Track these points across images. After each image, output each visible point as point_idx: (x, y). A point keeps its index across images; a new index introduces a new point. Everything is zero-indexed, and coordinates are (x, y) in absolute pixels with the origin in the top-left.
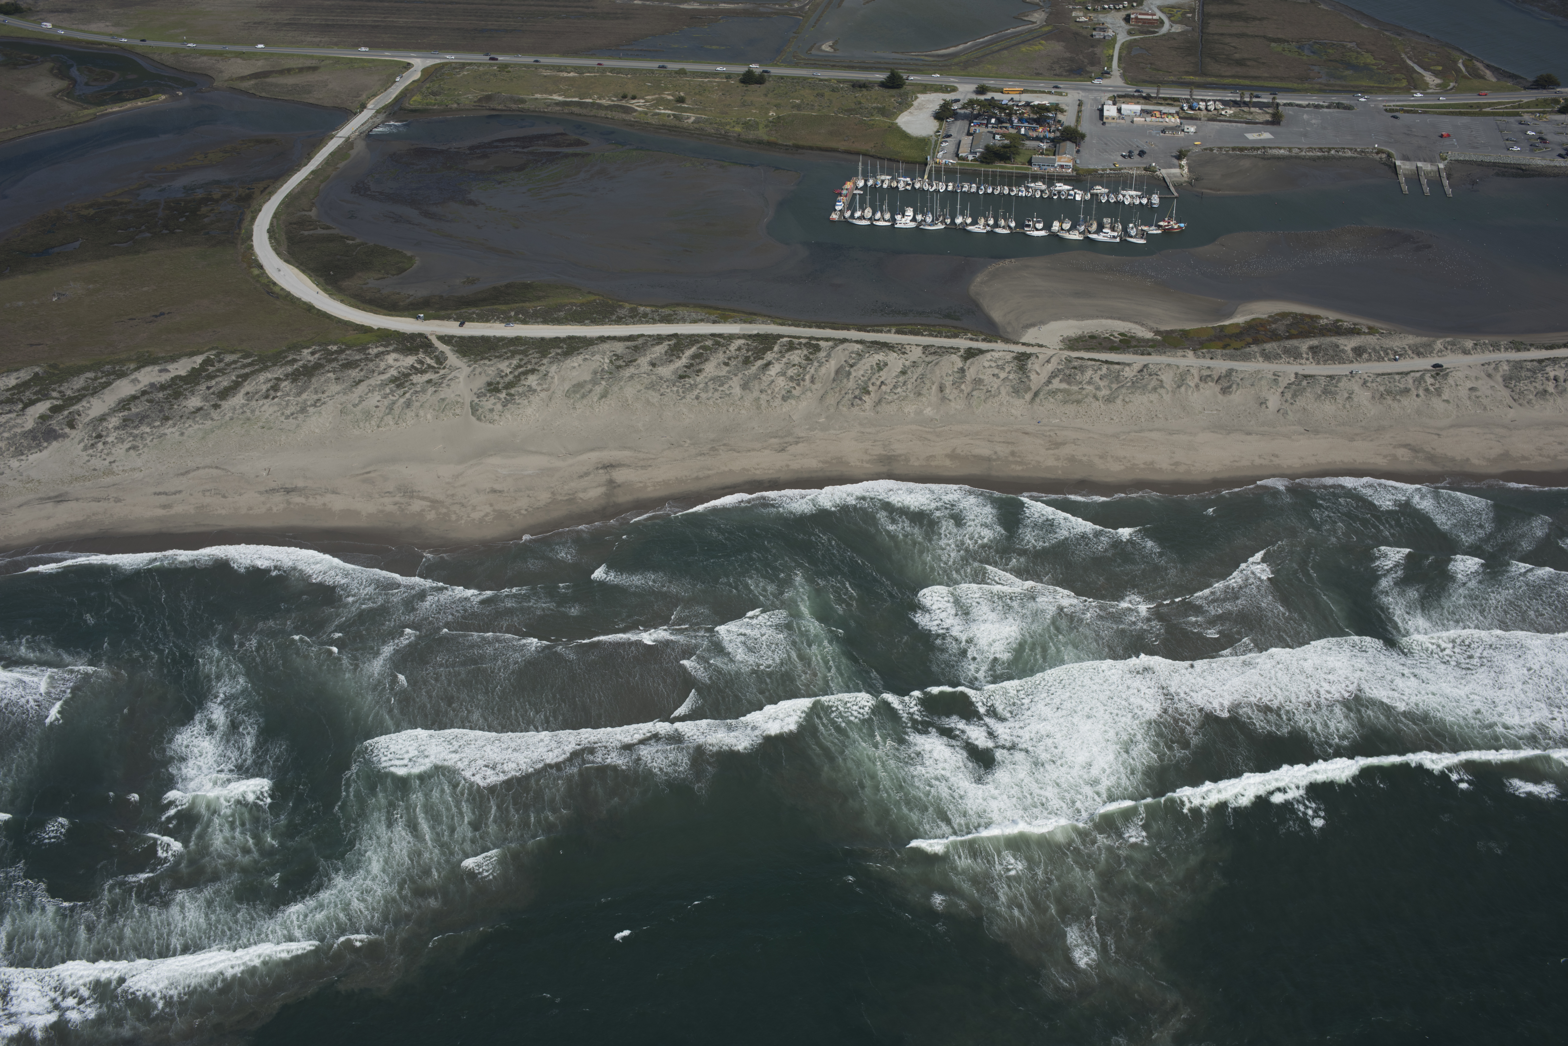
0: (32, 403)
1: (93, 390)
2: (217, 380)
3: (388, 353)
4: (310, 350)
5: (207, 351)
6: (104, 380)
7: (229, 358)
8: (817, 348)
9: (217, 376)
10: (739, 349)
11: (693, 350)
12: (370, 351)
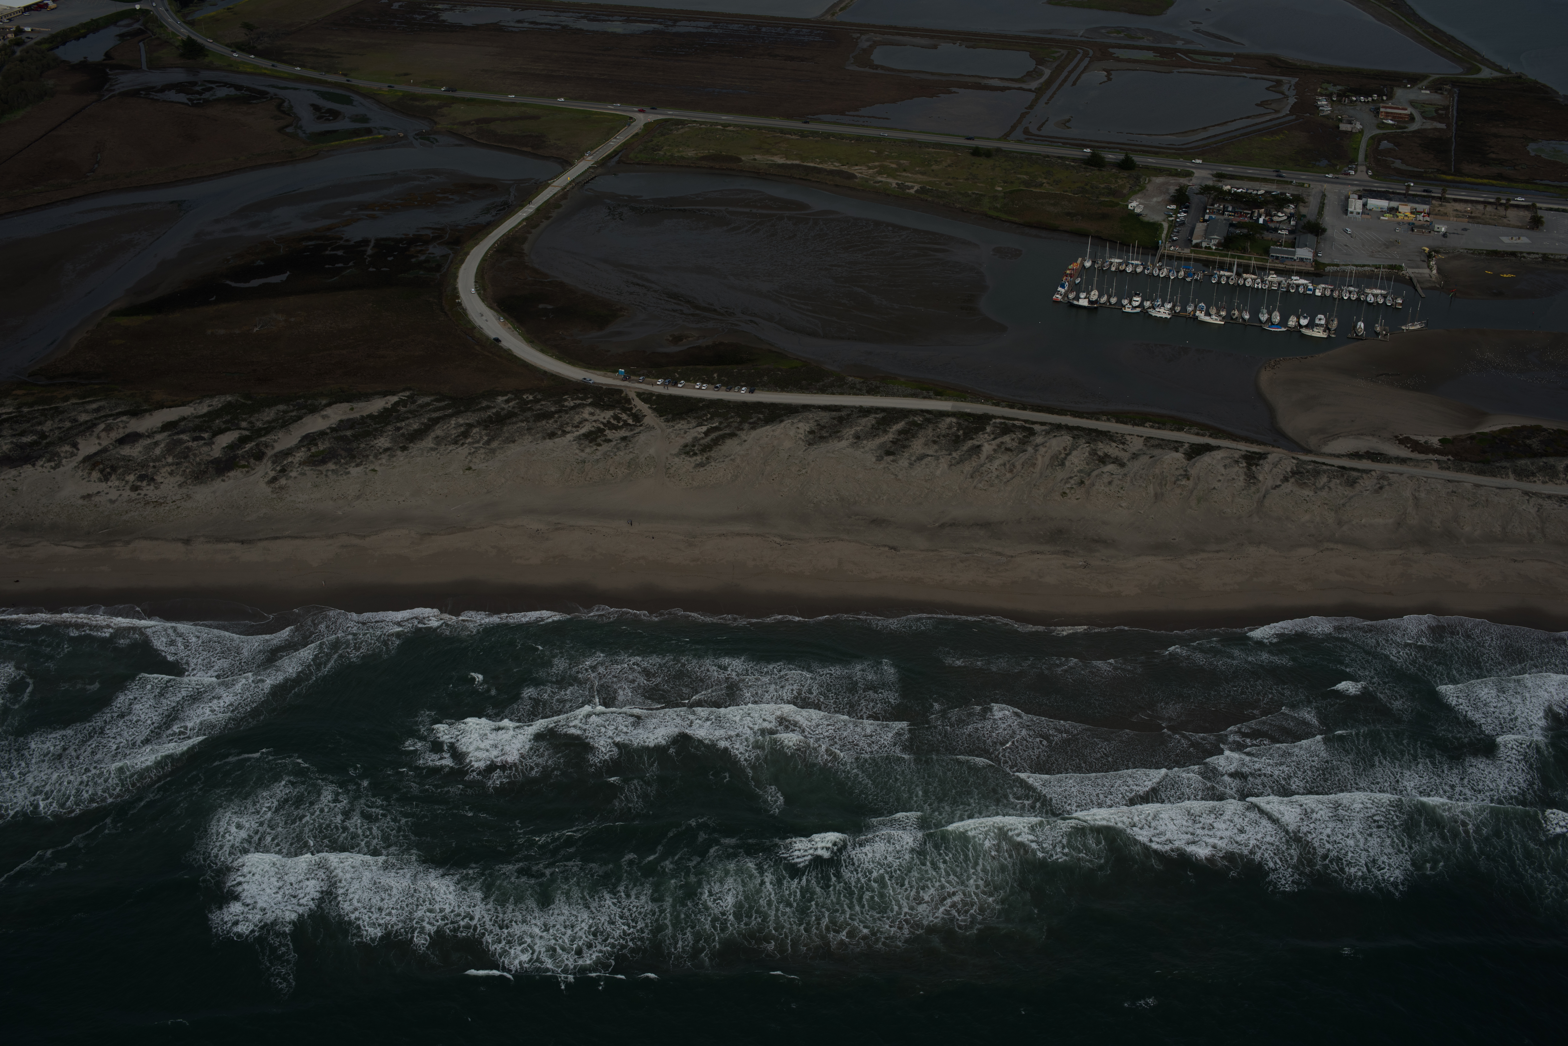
0: (221, 431)
1: (284, 423)
2: (407, 422)
3: (583, 406)
4: (505, 398)
5: (401, 392)
6: (294, 414)
7: (422, 400)
8: (1032, 433)
9: (408, 418)
10: (950, 427)
11: (900, 425)
12: (566, 404)
